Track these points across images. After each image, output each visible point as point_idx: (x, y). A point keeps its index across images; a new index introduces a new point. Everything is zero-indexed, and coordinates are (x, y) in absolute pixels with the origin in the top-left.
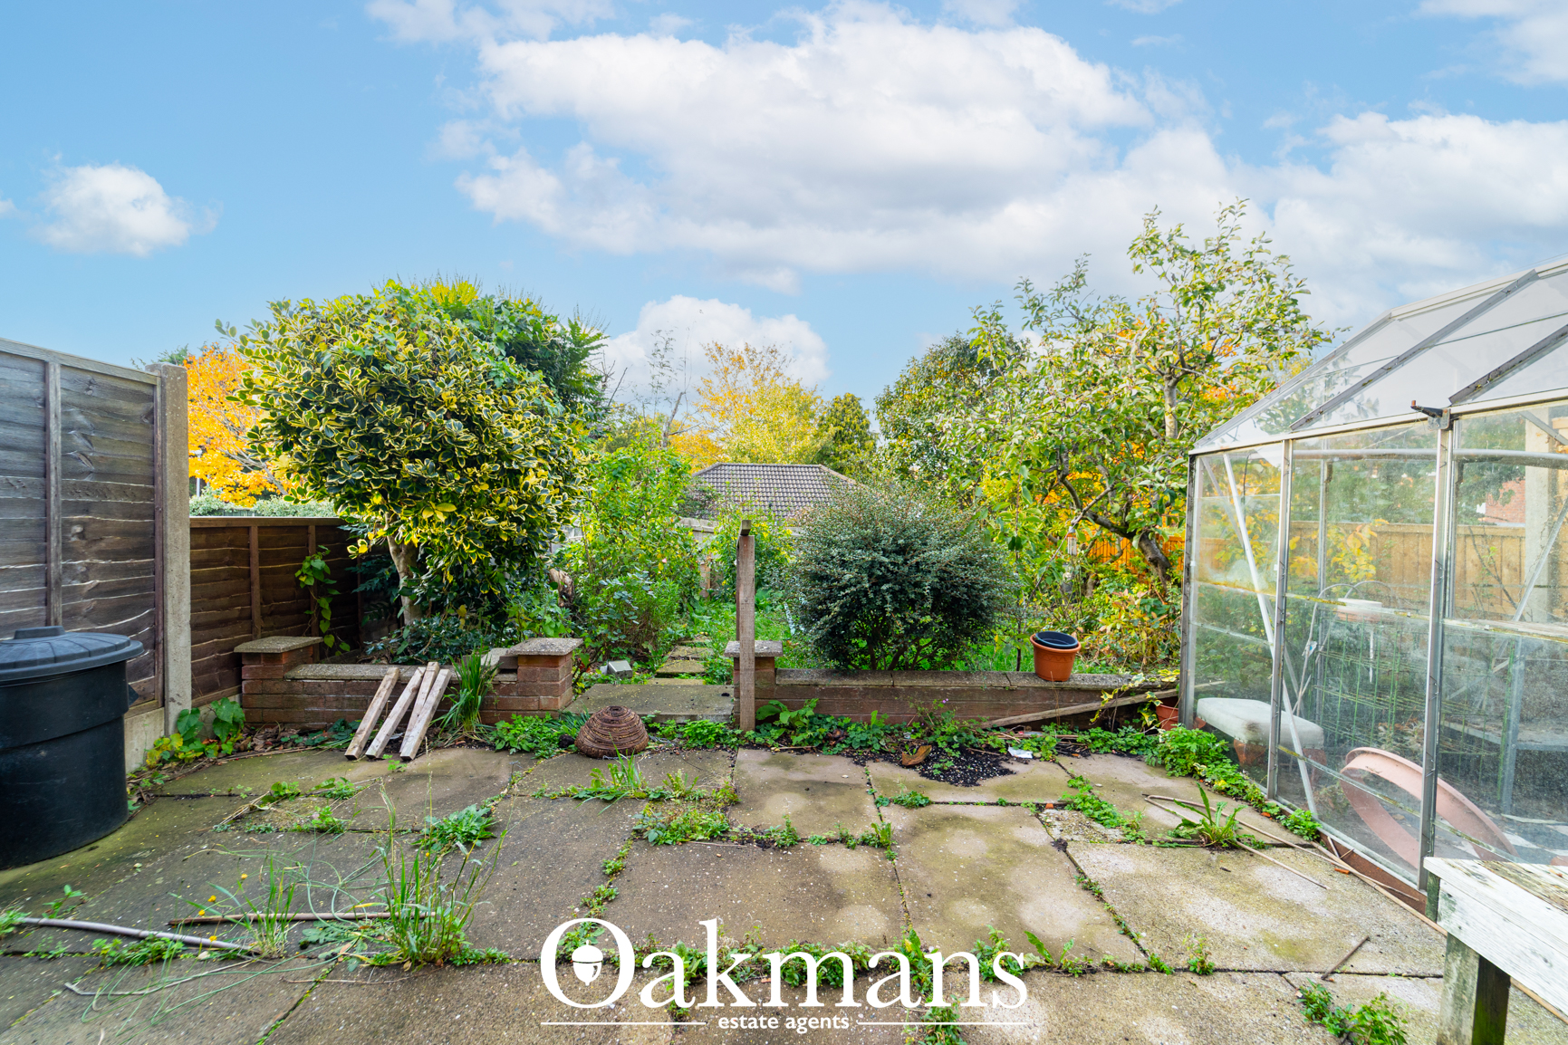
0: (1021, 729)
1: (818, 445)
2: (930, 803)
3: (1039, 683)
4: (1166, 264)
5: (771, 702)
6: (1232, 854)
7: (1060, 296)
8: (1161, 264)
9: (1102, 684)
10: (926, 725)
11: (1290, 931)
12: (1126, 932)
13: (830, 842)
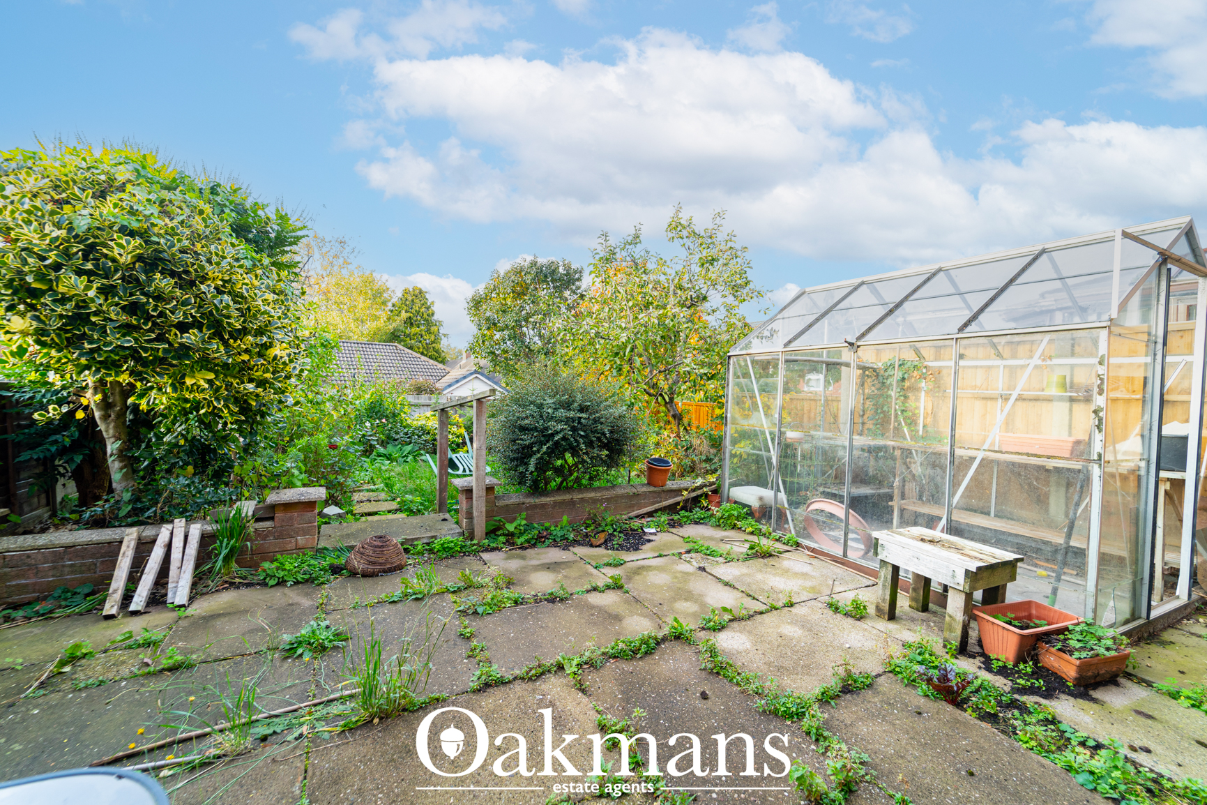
0: (643, 517)
1: (391, 327)
2: (625, 562)
3: (652, 489)
4: (685, 240)
5: (495, 518)
6: (771, 559)
7: (625, 247)
8: (682, 238)
9: (682, 486)
10: (595, 521)
11: (808, 584)
12: (754, 598)
13: (588, 591)
